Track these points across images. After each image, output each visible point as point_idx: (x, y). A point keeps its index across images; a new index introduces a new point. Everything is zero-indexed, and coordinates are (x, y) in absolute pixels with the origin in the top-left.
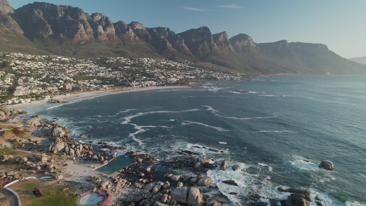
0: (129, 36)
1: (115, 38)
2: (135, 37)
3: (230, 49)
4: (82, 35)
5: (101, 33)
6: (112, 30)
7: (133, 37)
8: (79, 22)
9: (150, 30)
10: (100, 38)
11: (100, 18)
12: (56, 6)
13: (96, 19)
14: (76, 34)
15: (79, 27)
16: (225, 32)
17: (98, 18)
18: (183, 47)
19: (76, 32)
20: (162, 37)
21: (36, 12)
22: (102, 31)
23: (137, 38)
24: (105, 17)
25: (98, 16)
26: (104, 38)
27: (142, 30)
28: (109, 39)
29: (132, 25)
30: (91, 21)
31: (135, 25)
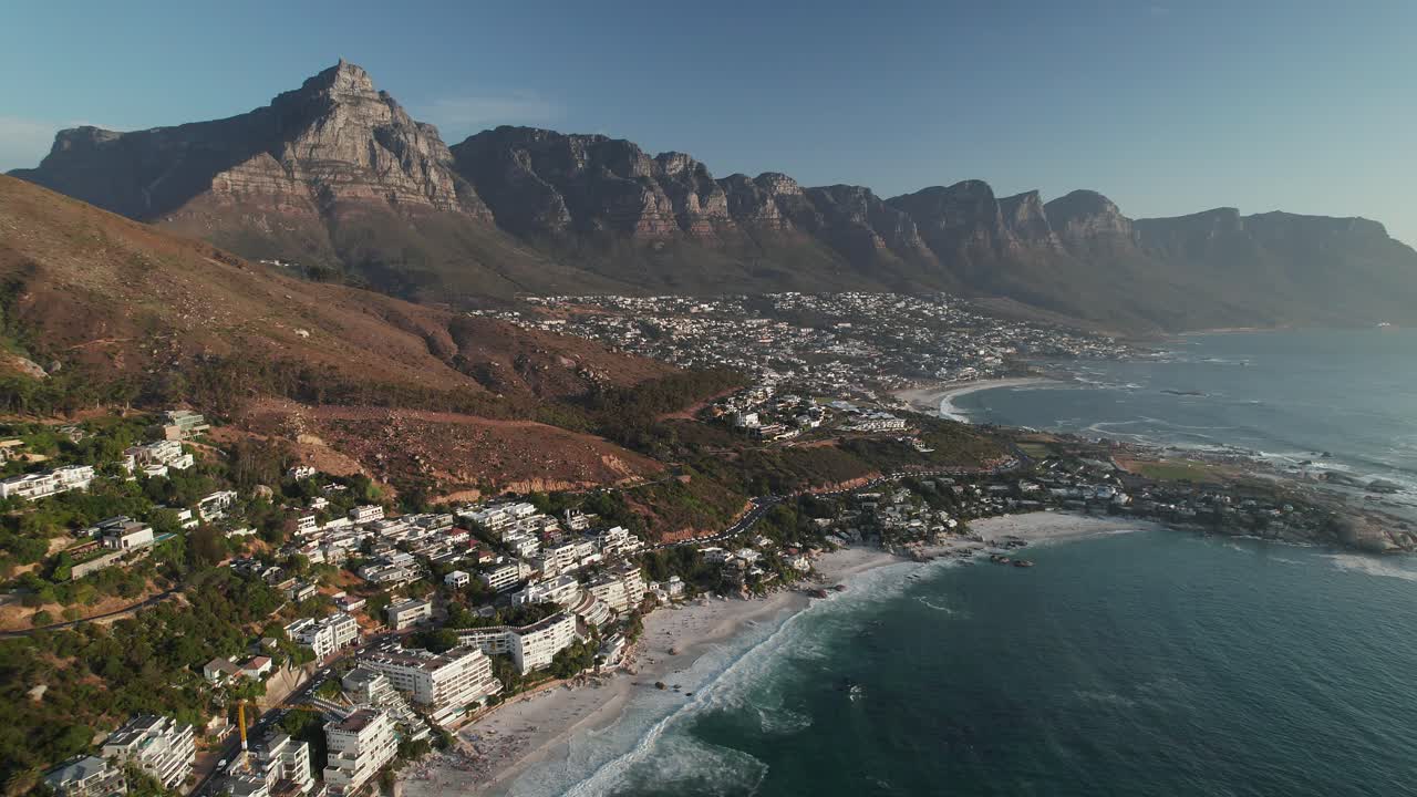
0: (766, 220)
1: (730, 225)
2: (782, 220)
3: (1050, 245)
4: (652, 222)
5: (695, 214)
6: (719, 203)
7: (779, 222)
8: (643, 187)
9: (814, 194)
10: (696, 230)
11: (681, 167)
12: (565, 138)
13: (672, 170)
14: (637, 220)
15: (645, 201)
16: (1036, 192)
17: (676, 167)
18: (915, 248)
19: (638, 216)
20: (858, 219)
22: (698, 210)
23: (789, 225)
24: (695, 164)
25: (676, 162)
26: (704, 228)
27: (793, 196)
28: (717, 232)
29: (766, 180)
30: (663, 179)
31: (775, 184)
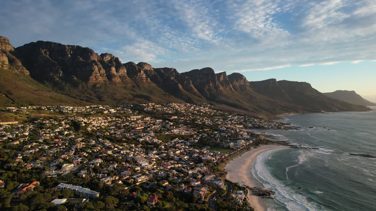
0: (141, 78)
1: (127, 79)
2: (146, 78)
3: (230, 88)
4: (97, 77)
5: (114, 74)
6: (123, 71)
7: (145, 79)
8: (94, 64)
9: (157, 70)
10: (114, 80)
11: (110, 58)
12: (64, 46)
13: (106, 59)
14: (90, 76)
15: (94, 69)
16: (225, 72)
19: (91, 74)
20: (172, 78)
21: (43, 51)
22: (115, 73)
23: (149, 80)
24: (115, 58)
25: (107, 57)
26: (118, 80)
27: (150, 70)
28: (122, 81)
29: (141, 65)
30: (102, 62)
31: (144, 66)
